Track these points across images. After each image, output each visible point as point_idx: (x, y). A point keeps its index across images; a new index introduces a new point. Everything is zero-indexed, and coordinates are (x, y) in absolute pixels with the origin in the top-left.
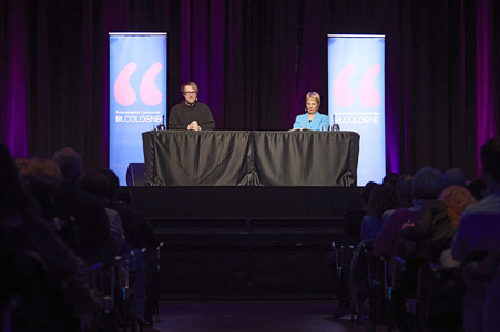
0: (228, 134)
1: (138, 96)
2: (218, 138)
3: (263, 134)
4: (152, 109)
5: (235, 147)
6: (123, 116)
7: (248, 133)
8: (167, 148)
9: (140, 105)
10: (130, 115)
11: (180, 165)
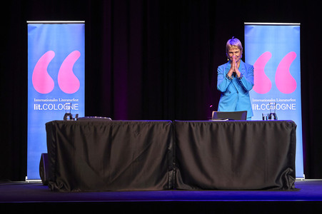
0: (146, 124)
1: (56, 85)
2: (134, 129)
3: (186, 124)
4: (70, 96)
5: (154, 139)
6: (42, 103)
7: (169, 123)
8: (71, 142)
9: (58, 93)
10: (48, 103)
11: (88, 163)
